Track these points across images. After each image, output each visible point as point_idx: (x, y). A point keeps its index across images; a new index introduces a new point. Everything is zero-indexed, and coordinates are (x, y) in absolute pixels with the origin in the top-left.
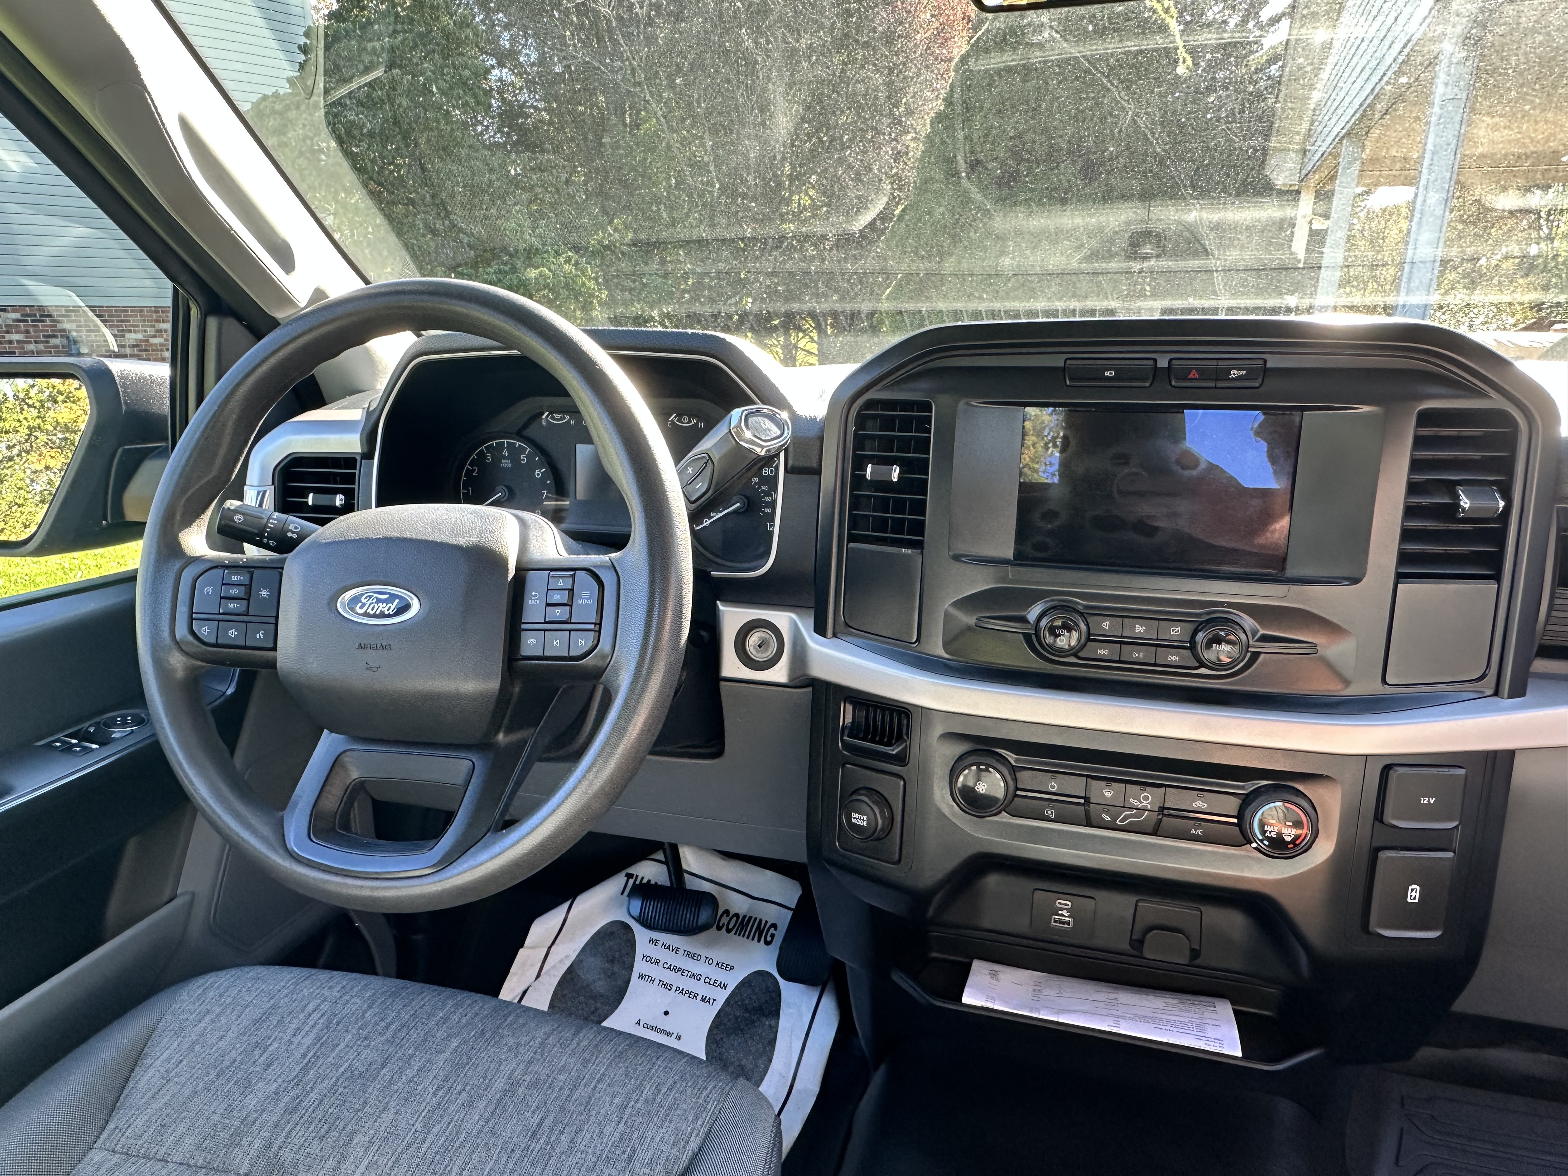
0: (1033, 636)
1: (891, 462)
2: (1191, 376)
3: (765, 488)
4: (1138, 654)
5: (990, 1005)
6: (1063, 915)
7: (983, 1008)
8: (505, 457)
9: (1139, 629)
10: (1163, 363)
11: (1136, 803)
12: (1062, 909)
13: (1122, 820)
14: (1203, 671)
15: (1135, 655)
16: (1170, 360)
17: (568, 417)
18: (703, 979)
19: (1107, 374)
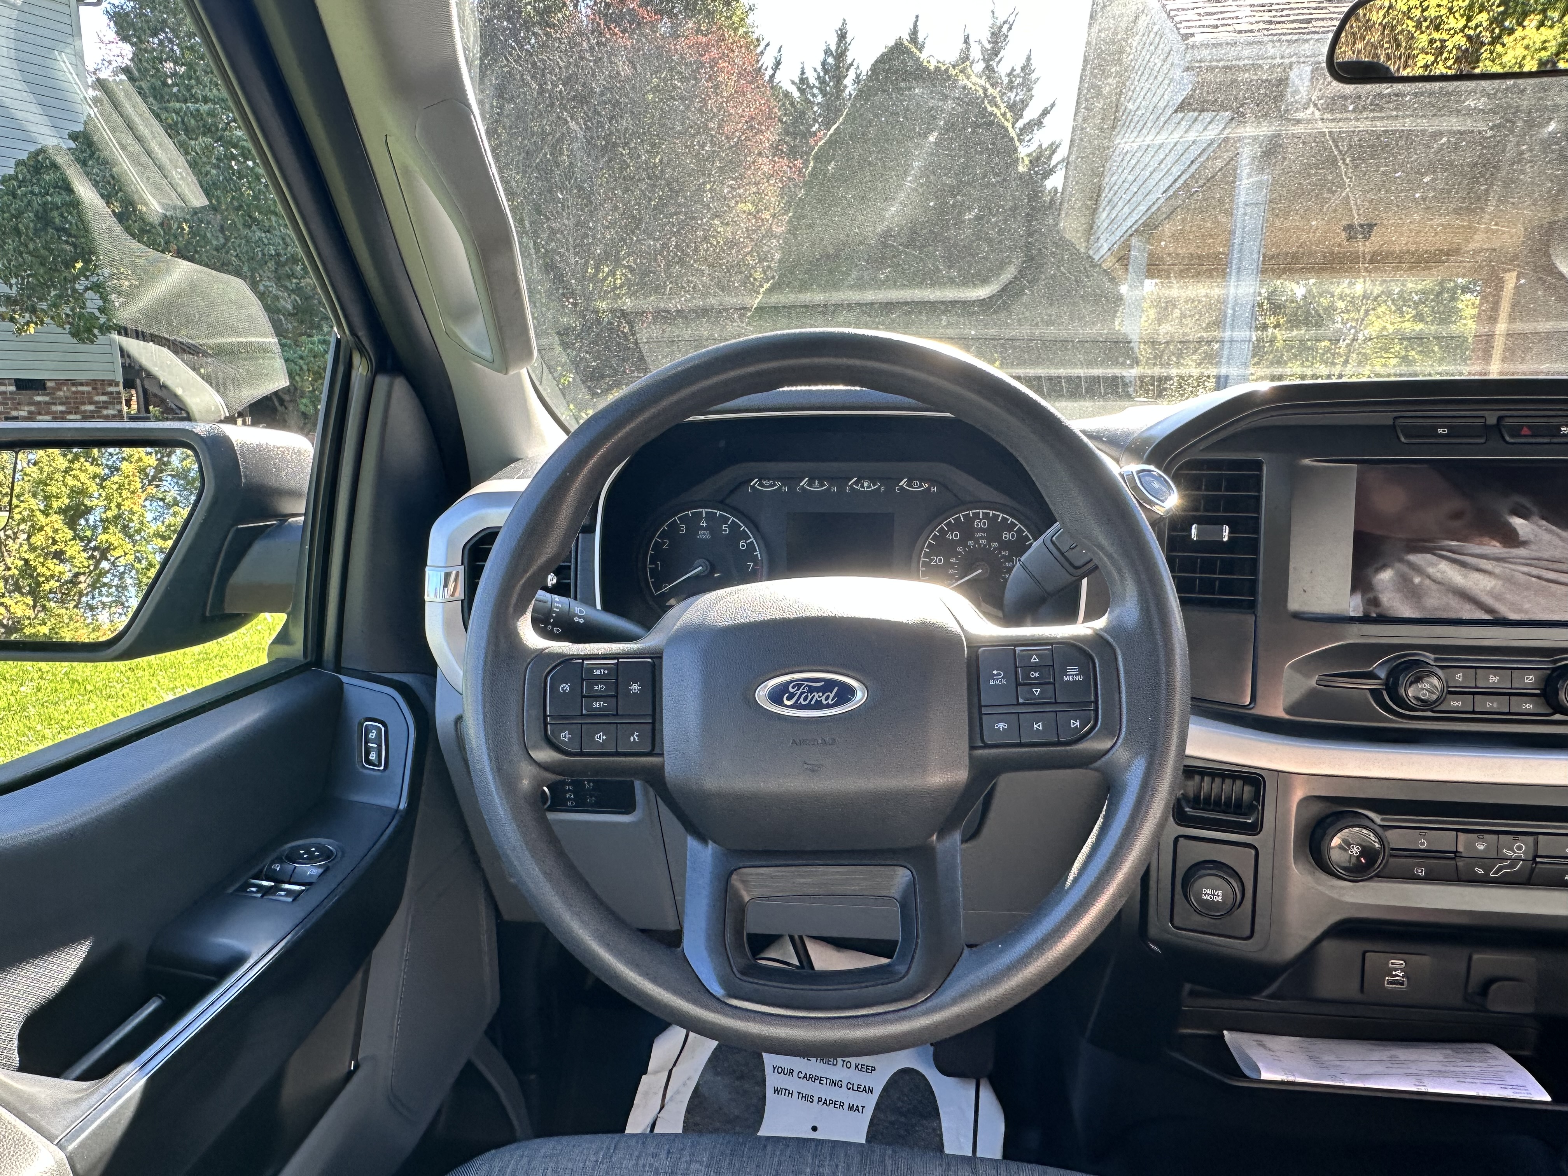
0: (1385, 693)
1: (1220, 522)
2: (1523, 433)
3: (1006, 553)
4: (1491, 704)
5: (1291, 1078)
6: (1397, 976)
7: (1282, 1083)
8: (702, 528)
9: (1493, 679)
10: (1492, 420)
11: (1510, 854)
12: (1396, 970)
13: (1496, 872)
14: (1558, 717)
15: (1489, 705)
16: (1500, 419)
17: (779, 484)
18: (844, 1085)
19: (1440, 431)
